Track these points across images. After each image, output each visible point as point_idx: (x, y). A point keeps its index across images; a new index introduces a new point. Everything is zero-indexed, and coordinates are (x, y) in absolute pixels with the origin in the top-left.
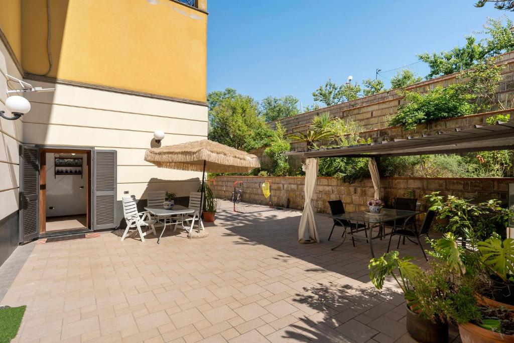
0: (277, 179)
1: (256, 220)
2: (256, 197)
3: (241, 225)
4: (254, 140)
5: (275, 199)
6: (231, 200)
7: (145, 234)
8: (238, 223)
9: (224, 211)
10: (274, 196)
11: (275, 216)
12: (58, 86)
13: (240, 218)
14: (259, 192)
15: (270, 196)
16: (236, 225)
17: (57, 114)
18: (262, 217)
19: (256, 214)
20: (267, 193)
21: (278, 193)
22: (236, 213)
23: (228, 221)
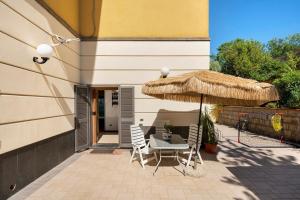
0: (291, 112)
1: (266, 161)
2: (263, 128)
3: (246, 165)
4: (260, 73)
5: (288, 134)
6: (236, 127)
7: (146, 161)
8: (242, 162)
9: (228, 141)
10: (288, 130)
11: (293, 158)
12: (99, 43)
13: (245, 154)
14: (267, 123)
15: (282, 130)
16: (240, 164)
17: (99, 63)
18: (274, 158)
19: (264, 150)
20: (278, 127)
21: (292, 127)
22: (240, 145)
23: (231, 155)
